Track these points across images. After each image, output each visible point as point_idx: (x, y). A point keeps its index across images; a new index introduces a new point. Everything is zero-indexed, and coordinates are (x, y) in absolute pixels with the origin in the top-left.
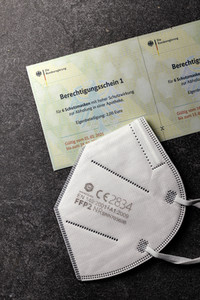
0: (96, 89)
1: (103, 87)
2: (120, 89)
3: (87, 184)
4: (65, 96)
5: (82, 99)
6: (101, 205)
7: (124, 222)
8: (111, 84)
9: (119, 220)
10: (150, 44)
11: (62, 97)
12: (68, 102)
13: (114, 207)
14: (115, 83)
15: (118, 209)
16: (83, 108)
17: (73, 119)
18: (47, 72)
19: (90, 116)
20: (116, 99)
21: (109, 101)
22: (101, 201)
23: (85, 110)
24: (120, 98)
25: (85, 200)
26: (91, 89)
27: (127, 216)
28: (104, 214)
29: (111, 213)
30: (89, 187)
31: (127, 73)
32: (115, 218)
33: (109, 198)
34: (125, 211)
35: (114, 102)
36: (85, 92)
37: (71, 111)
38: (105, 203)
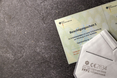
0: (85, 28)
1: (88, 27)
2: (95, 28)
3: (86, 62)
4: (72, 32)
5: (79, 33)
6: (93, 69)
7: (105, 75)
8: (91, 26)
9: (102, 75)
10: (107, 8)
11: (70, 32)
12: (73, 35)
13: (99, 69)
14: (93, 25)
15: (101, 70)
16: (80, 37)
17: (76, 42)
18: (64, 22)
19: (83, 40)
20: (94, 32)
21: (91, 33)
22: (93, 68)
23: (81, 38)
24: (95, 32)
25: (86, 69)
26: (83, 29)
27: (105, 72)
28: (95, 73)
29: (98, 72)
30: (87, 63)
31: (98, 21)
32: (100, 74)
33: (96, 66)
34: (104, 70)
35: (93, 33)
36: (80, 30)
37: (75, 38)
38: (95, 69)
